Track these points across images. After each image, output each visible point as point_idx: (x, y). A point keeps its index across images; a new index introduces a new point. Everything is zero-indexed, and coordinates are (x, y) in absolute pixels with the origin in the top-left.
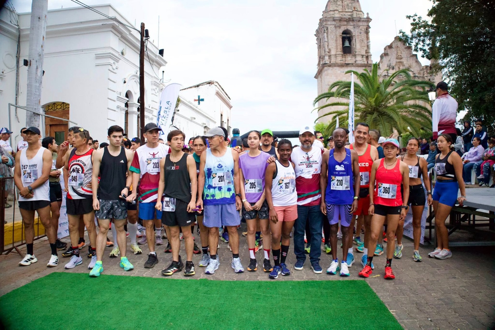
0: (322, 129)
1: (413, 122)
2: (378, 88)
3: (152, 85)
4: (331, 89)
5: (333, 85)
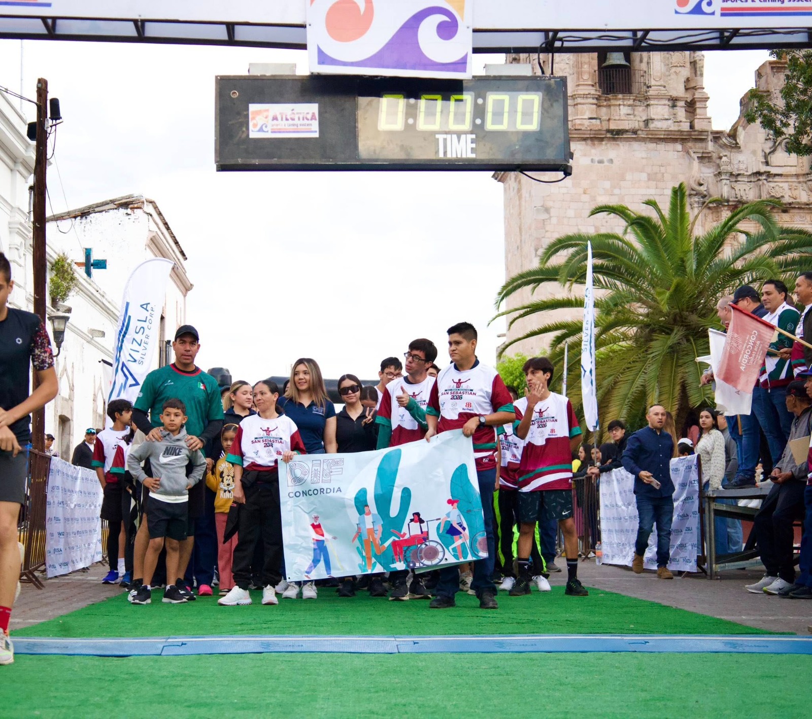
2: (682, 262)
3: (10, 232)
4: (548, 258)
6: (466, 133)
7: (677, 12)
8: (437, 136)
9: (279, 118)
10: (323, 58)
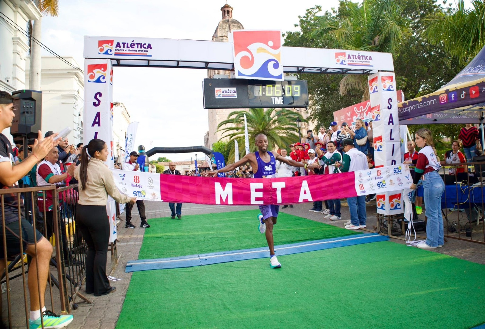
0: (221, 146)
1: (288, 141)
2: (264, 118)
4: (230, 117)
5: (231, 114)
6: (280, 97)
7: (337, 64)
8: (272, 98)
9: (224, 92)
10: (240, 74)
